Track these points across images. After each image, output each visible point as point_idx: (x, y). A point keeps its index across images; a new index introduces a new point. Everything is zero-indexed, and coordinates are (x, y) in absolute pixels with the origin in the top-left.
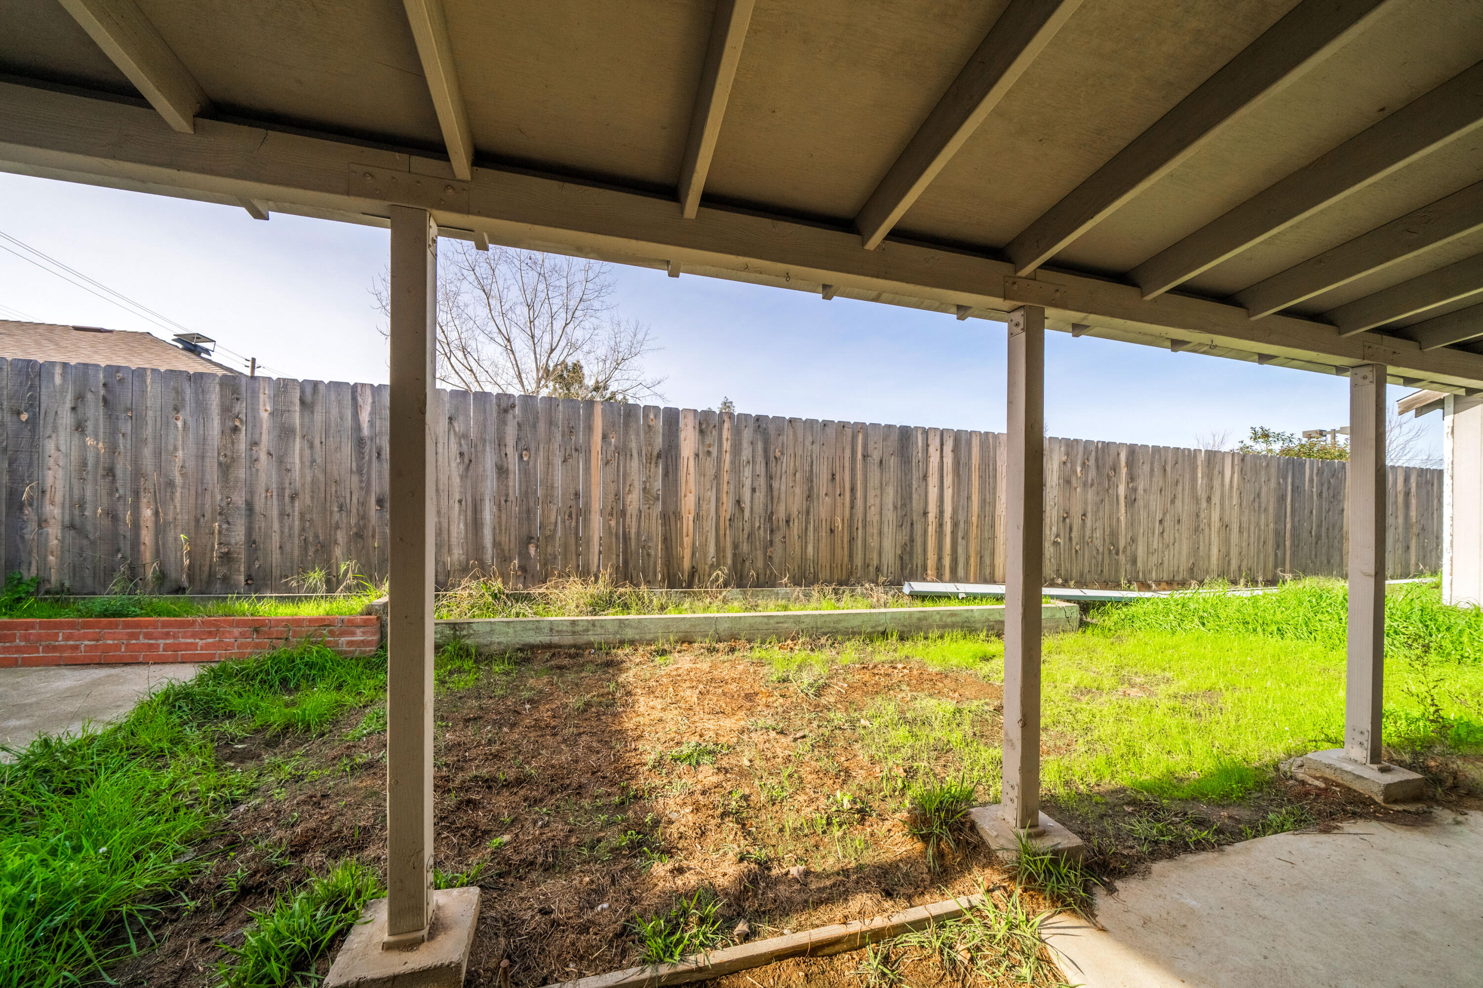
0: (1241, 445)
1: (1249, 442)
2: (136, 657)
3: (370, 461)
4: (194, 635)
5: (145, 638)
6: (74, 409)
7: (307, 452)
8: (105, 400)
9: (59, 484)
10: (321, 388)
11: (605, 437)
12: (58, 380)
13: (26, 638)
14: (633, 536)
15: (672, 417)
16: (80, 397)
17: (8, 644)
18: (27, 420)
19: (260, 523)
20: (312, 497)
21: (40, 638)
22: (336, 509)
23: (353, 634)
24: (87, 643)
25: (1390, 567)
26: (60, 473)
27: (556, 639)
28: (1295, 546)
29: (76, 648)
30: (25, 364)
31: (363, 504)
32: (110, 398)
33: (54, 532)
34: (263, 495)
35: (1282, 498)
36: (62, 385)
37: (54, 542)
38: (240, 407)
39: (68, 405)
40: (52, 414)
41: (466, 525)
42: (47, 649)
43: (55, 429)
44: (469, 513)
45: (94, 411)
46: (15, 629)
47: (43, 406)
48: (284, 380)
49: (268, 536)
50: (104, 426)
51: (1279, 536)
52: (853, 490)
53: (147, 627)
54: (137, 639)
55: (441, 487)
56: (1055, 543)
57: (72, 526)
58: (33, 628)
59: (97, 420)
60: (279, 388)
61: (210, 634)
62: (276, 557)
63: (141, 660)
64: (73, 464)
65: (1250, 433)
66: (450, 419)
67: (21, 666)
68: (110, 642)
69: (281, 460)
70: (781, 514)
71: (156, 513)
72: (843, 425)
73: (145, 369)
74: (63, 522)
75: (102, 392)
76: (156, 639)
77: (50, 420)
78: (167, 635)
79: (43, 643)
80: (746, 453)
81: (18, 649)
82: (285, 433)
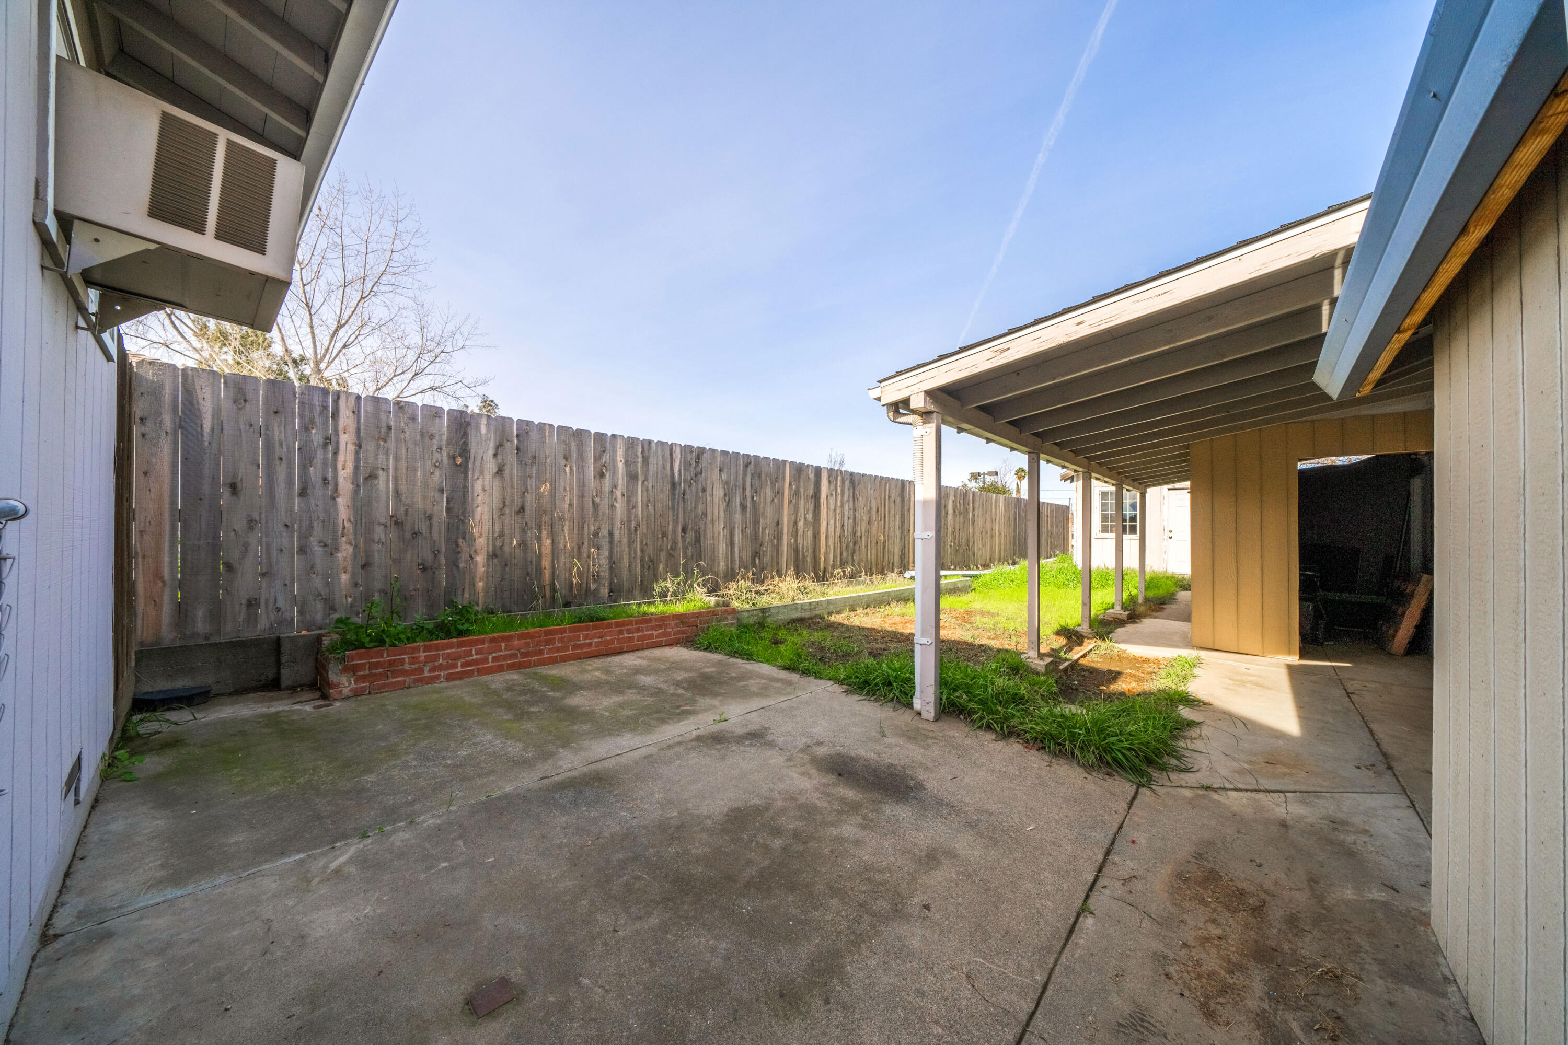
0: (963, 484)
1: (967, 482)
2: (622, 648)
3: (679, 500)
4: (653, 628)
5: (627, 633)
6: (495, 455)
7: (645, 493)
8: (518, 449)
9: (486, 518)
10: (653, 445)
11: (790, 485)
12: (483, 429)
13: (561, 640)
14: (801, 549)
15: (818, 471)
16: (499, 446)
17: (551, 646)
18: (460, 464)
19: (617, 549)
20: (647, 527)
21: (570, 639)
22: (660, 536)
23: (726, 619)
24: (596, 640)
25: (1043, 552)
26: (486, 509)
27: (803, 615)
28: (1019, 544)
29: (590, 644)
30: (459, 414)
31: (674, 532)
32: (521, 447)
33: (480, 559)
34: (619, 526)
35: (1015, 519)
36: (487, 434)
37: (481, 570)
38: (605, 458)
39: (491, 452)
40: (480, 458)
41: (726, 545)
42: (575, 647)
43: (482, 473)
44: (728, 537)
45: (511, 459)
46: (555, 634)
47: (473, 451)
48: (632, 438)
49: (622, 557)
50: (517, 470)
51: (1015, 537)
52: (885, 517)
53: (628, 625)
54: (623, 634)
55: (715, 518)
56: (951, 546)
57: (495, 555)
58: (565, 632)
59: (512, 465)
60: (628, 444)
61: (660, 627)
62: (625, 575)
63: (625, 649)
64: (495, 502)
65: (969, 476)
66: (720, 470)
67: (560, 662)
68: (608, 638)
69: (629, 497)
70: (858, 534)
71: (553, 543)
72: (882, 478)
73: (544, 424)
74: (488, 552)
75: (515, 441)
76: (633, 633)
77: (478, 463)
78: (638, 630)
79: (572, 643)
80: (846, 497)
81: (558, 650)
82: (632, 477)
